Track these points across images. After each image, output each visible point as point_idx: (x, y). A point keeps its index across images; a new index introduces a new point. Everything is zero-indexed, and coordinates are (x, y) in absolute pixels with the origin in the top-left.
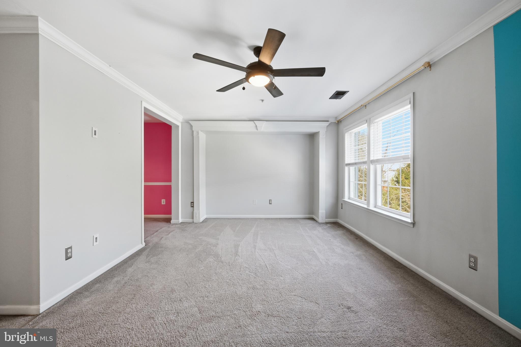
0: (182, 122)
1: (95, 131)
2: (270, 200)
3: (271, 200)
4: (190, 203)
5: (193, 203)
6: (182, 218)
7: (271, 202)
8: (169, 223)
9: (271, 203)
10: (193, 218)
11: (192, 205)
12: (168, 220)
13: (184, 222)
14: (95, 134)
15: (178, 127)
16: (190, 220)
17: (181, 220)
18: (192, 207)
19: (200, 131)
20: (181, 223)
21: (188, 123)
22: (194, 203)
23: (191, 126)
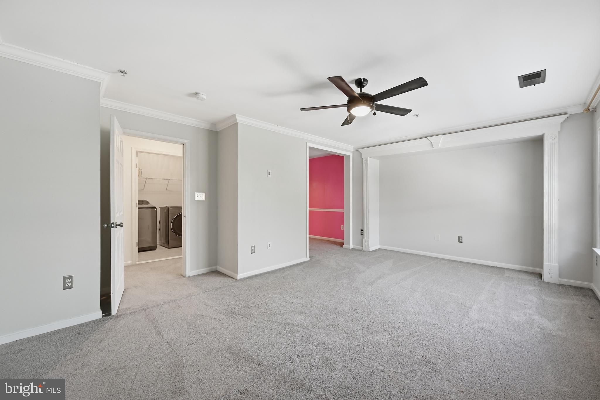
0: (353, 151)
1: (269, 172)
2: (459, 237)
3: (461, 237)
4: (360, 230)
5: (362, 230)
6: (353, 244)
7: (462, 239)
8: (342, 247)
9: (460, 240)
10: (362, 246)
11: (362, 233)
12: (342, 245)
13: (354, 248)
14: (269, 175)
15: (349, 156)
16: (360, 247)
17: (351, 246)
18: (362, 234)
19: (368, 158)
20: (352, 249)
21: (358, 151)
22: (364, 231)
23: (361, 154)
